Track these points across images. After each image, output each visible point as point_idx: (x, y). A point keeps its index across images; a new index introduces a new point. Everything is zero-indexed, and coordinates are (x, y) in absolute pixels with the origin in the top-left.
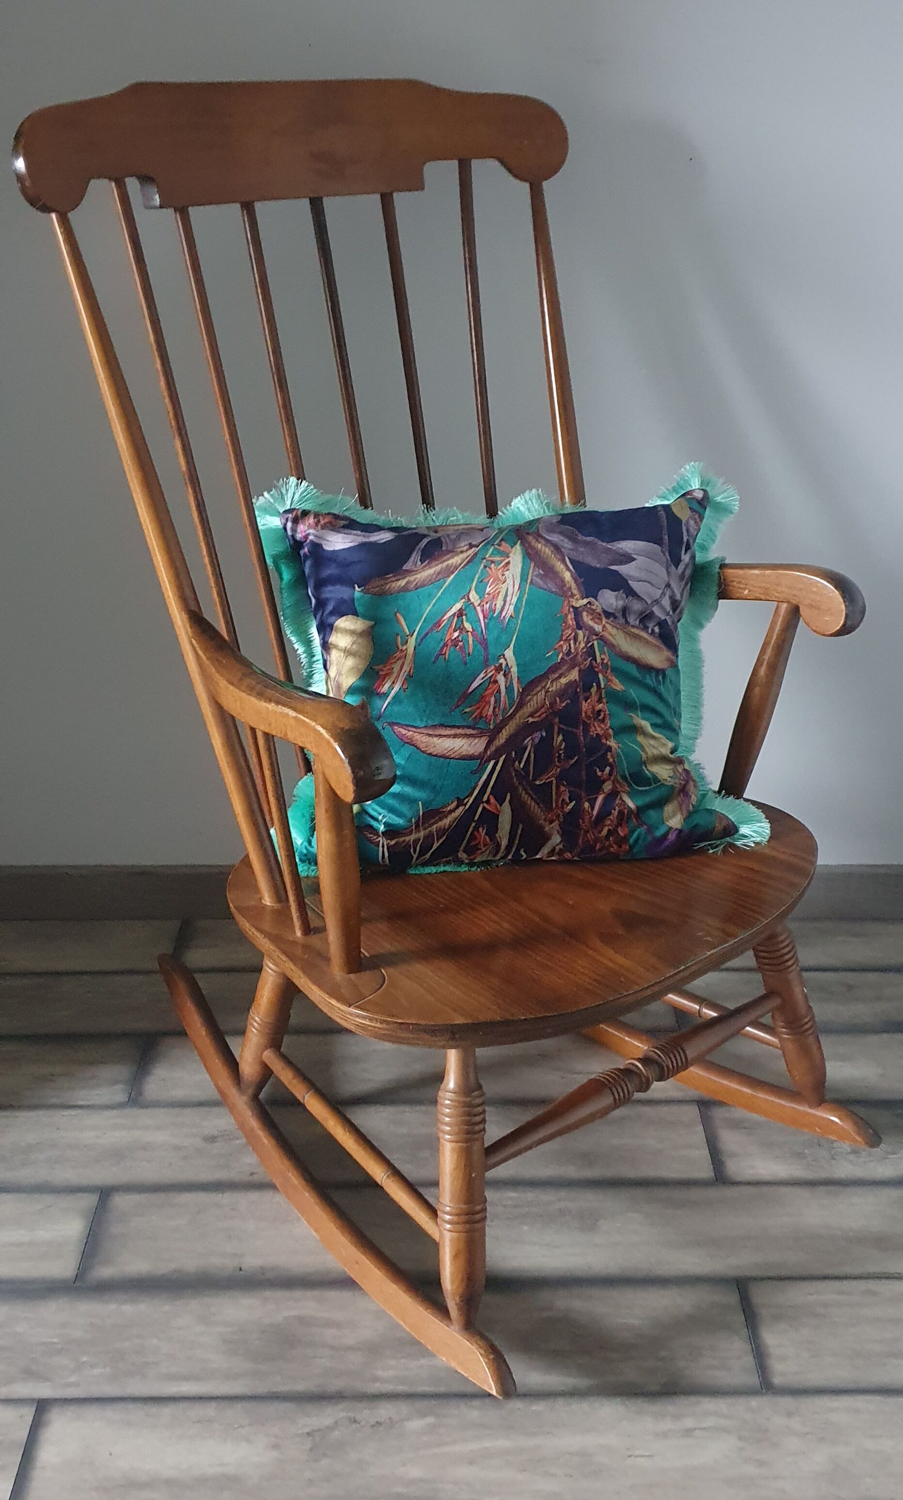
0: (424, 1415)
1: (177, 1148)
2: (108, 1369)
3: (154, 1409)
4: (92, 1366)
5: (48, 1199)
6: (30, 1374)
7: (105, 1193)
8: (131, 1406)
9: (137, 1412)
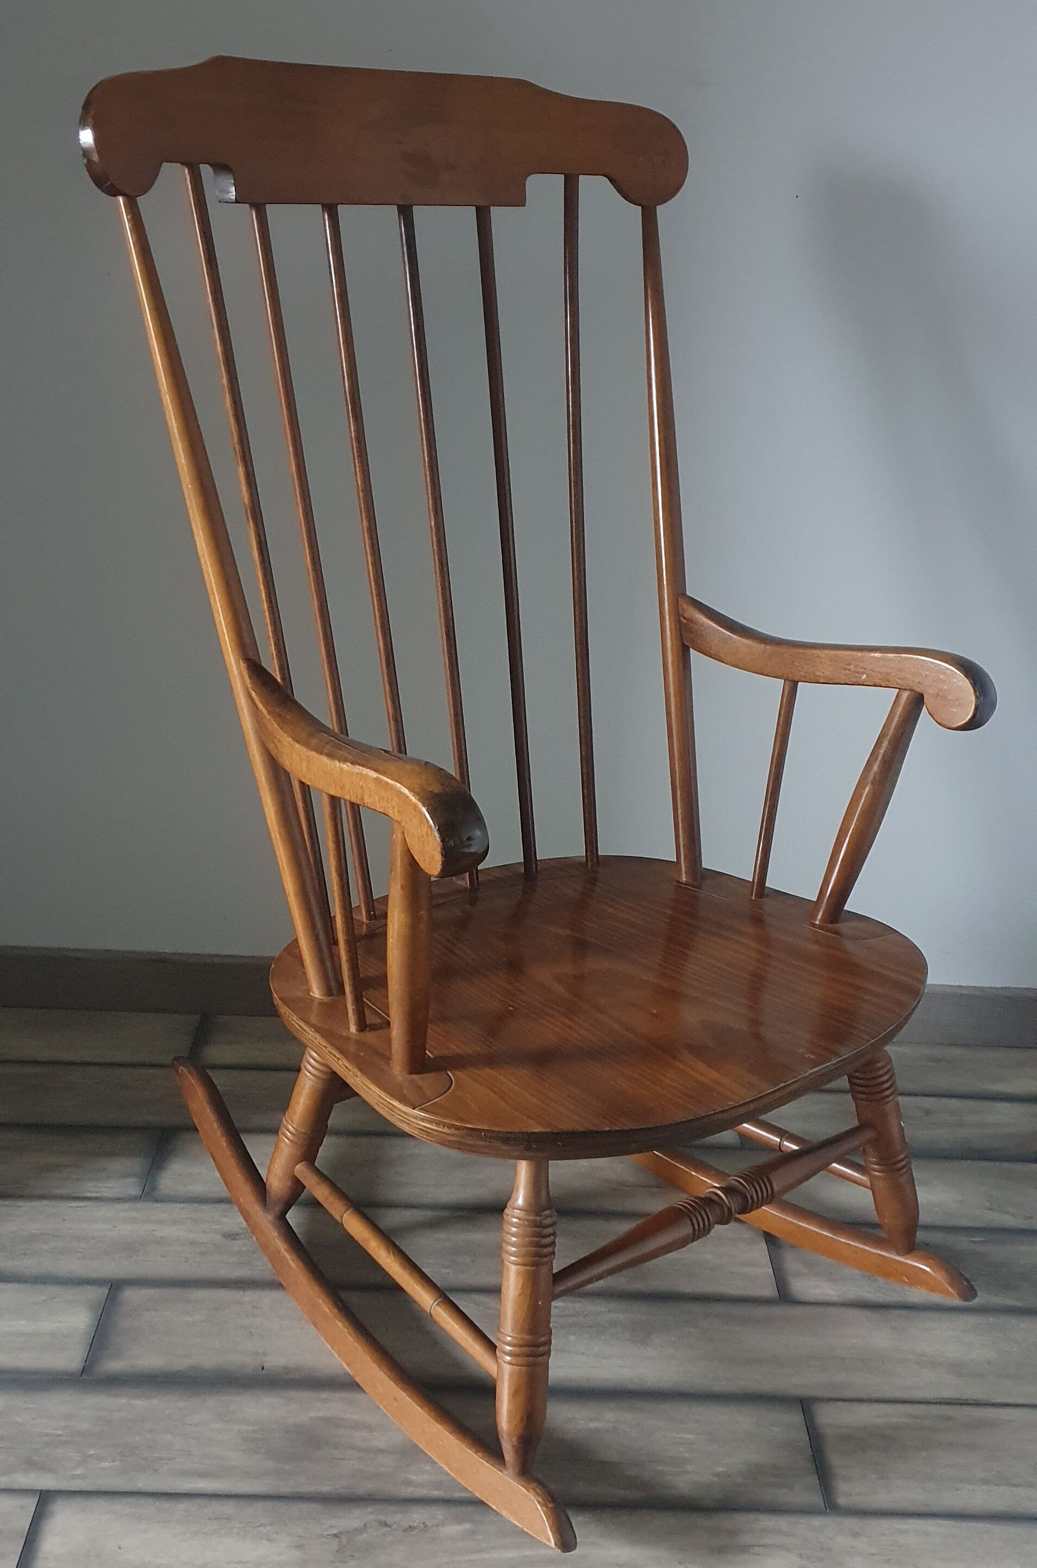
0: (460, 1522)
1: (193, 1243)
2: (117, 1463)
3: (166, 1504)
4: (100, 1459)
5: (53, 1290)
6: (31, 1465)
7: (115, 1286)
8: (142, 1501)
9: (150, 1507)
